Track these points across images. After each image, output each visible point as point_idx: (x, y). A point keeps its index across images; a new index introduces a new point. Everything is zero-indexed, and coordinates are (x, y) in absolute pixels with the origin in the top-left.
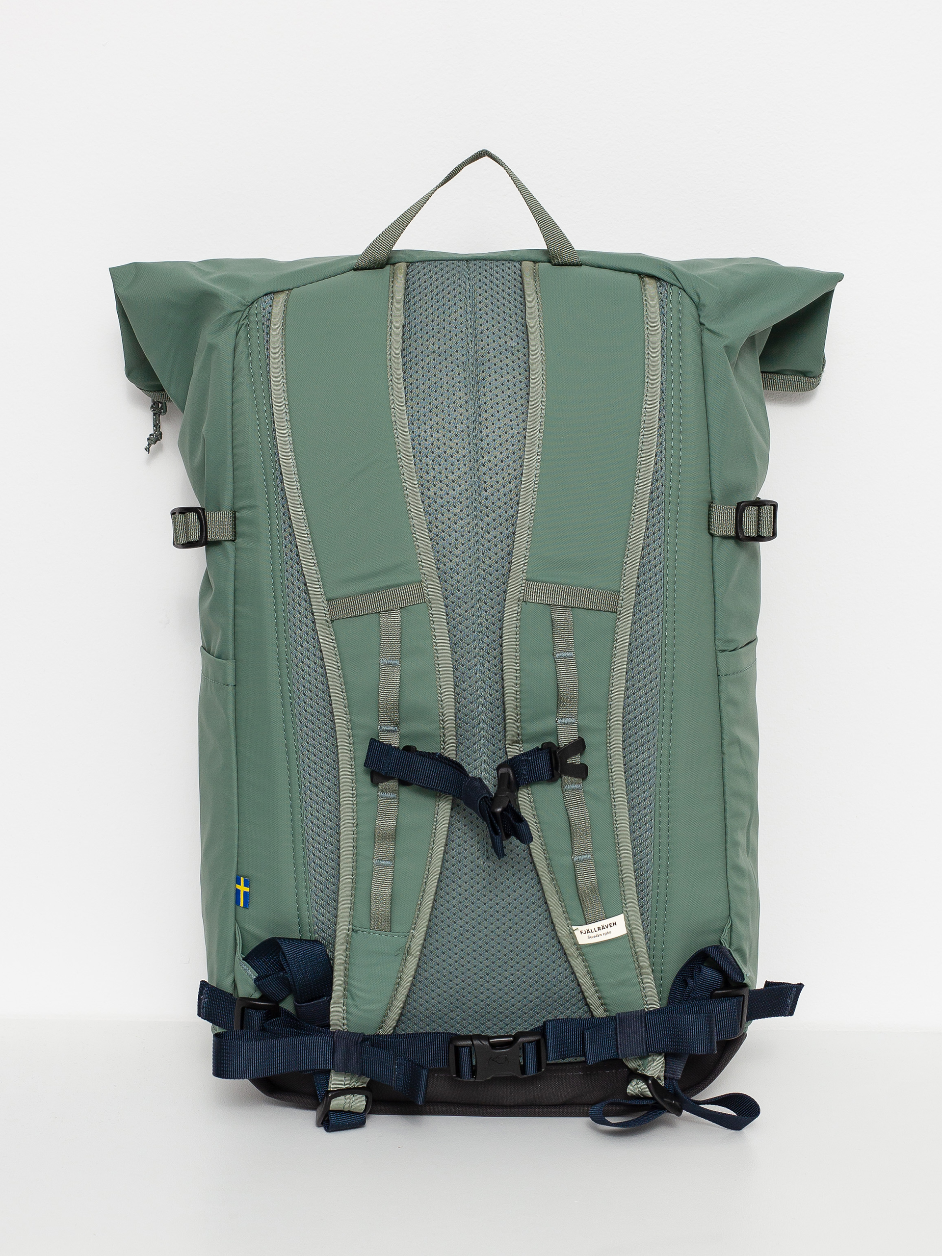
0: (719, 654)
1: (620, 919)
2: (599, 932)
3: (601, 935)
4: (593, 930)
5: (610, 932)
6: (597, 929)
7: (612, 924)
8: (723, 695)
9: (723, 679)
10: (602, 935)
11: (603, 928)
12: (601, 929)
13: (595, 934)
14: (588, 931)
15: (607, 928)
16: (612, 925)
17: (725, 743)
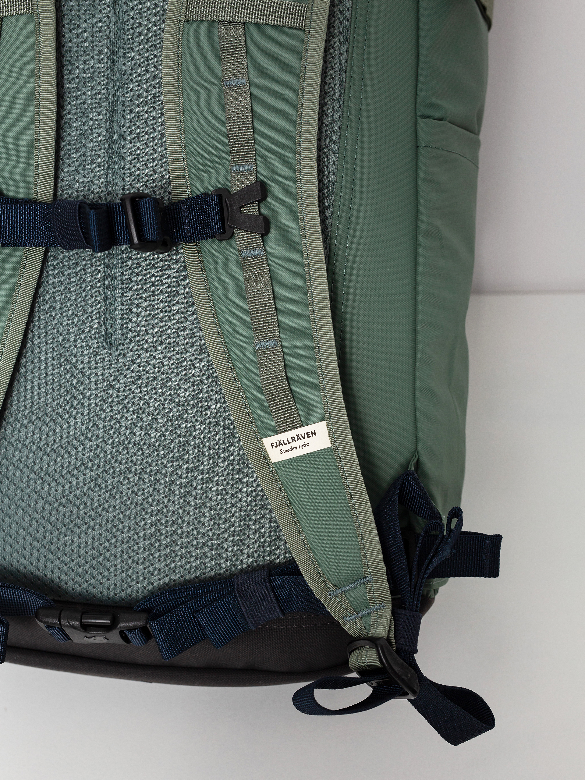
0: (420, 120)
1: (321, 427)
2: (294, 445)
3: (296, 448)
4: (286, 442)
5: (308, 444)
6: (290, 440)
7: (310, 433)
8: (421, 172)
9: (422, 150)
10: (298, 448)
11: (299, 438)
12: (296, 439)
13: (288, 447)
14: (280, 444)
15: (304, 438)
16: (311, 435)
17: (421, 232)
